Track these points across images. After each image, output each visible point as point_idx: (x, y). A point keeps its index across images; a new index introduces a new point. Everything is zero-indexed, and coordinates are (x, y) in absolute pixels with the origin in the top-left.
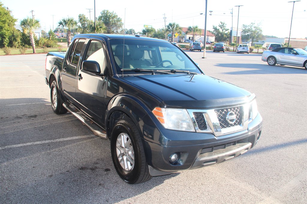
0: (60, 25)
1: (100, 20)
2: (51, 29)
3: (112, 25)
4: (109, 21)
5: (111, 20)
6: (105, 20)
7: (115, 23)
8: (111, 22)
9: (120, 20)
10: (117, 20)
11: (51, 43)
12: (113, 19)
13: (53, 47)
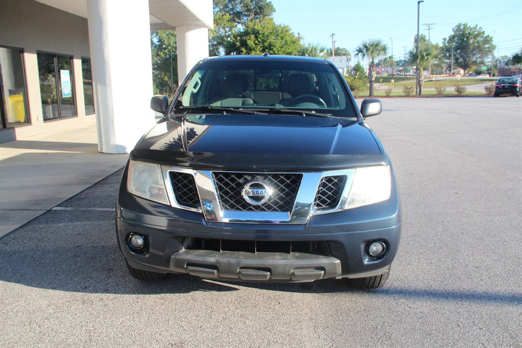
0: (358, 54)
1: (452, 42)
2: (358, 62)
3: (472, 51)
4: (468, 44)
5: (471, 41)
6: (460, 41)
7: (479, 47)
8: (470, 45)
9: (489, 40)
10: (483, 41)
11: (356, 84)
12: (475, 39)
13: (358, 90)
